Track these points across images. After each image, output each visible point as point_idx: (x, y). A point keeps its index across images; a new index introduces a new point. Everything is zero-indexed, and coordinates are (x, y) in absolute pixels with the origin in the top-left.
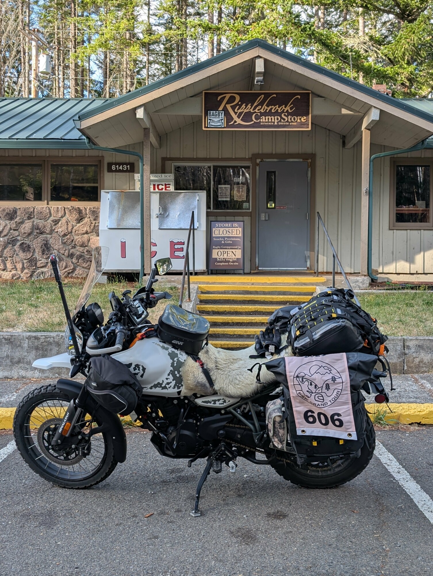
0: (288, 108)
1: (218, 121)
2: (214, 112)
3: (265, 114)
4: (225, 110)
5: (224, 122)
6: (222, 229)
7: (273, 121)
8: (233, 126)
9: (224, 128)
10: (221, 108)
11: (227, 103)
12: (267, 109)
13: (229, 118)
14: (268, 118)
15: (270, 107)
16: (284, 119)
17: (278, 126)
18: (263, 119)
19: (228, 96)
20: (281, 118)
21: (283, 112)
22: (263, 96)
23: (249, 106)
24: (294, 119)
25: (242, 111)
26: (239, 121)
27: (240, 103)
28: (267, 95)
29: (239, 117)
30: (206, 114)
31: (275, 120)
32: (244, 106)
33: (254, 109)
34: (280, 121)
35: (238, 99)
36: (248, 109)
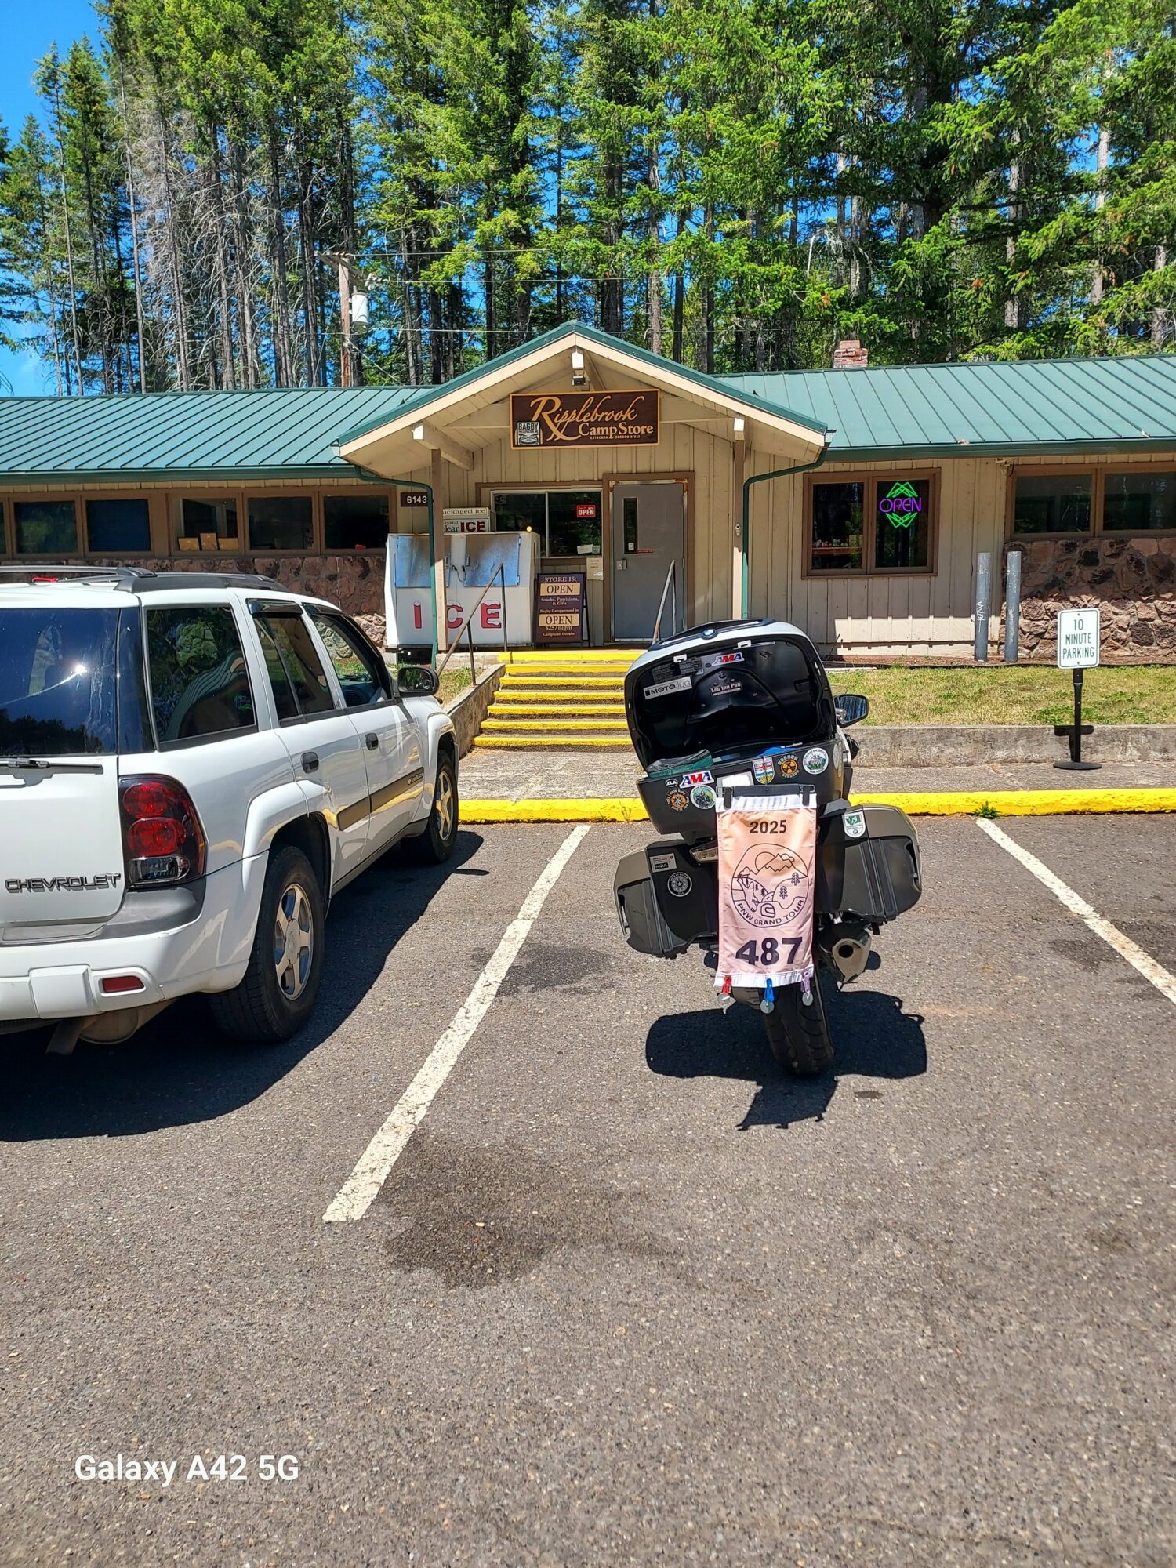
0: (628, 414)
1: (532, 437)
2: (526, 423)
3: (597, 424)
4: (540, 419)
5: (539, 436)
6: (552, 585)
7: (607, 433)
8: (554, 443)
9: (540, 445)
10: (535, 418)
11: (543, 411)
12: (598, 418)
13: (546, 431)
14: (601, 430)
15: (603, 414)
16: (622, 431)
17: (614, 441)
18: (594, 432)
19: (544, 400)
20: (619, 429)
21: (621, 420)
22: (592, 398)
23: (574, 413)
24: (637, 430)
25: (564, 421)
26: (560, 436)
27: (561, 410)
28: (598, 398)
29: (560, 430)
31: (610, 432)
32: (566, 413)
33: (581, 417)
34: (617, 434)
35: (558, 402)
36: (574, 417)
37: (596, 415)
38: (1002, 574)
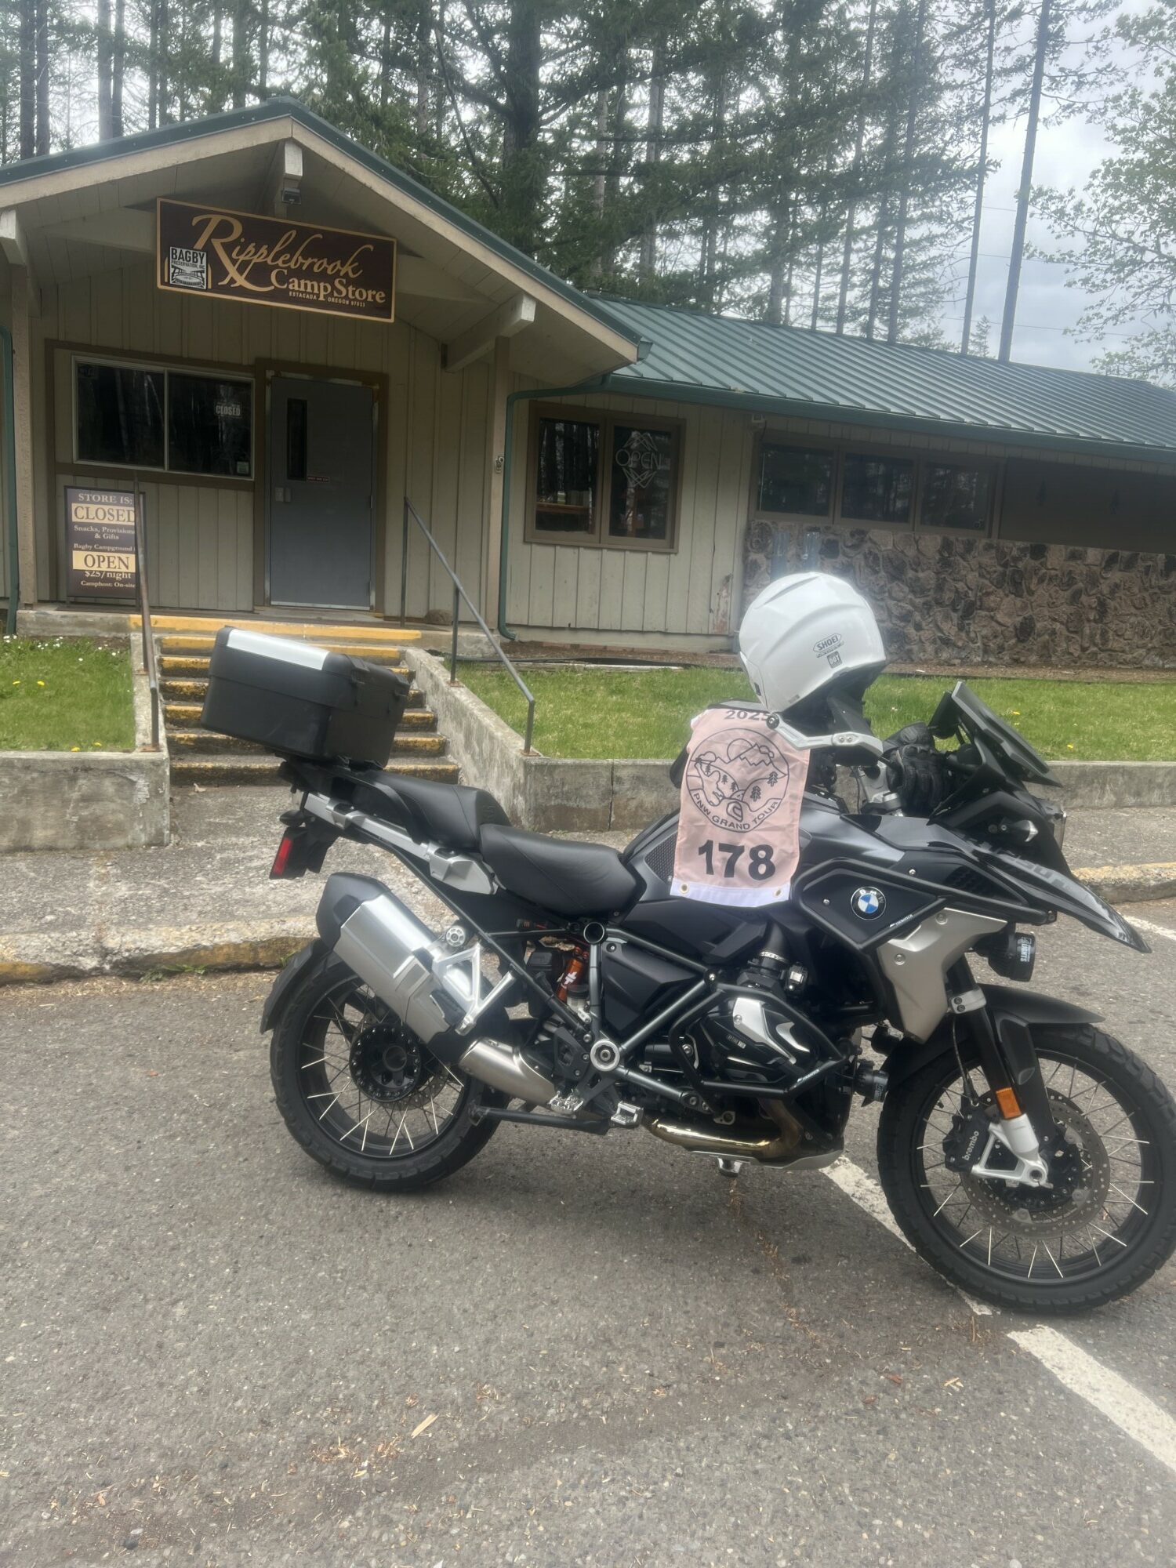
0: (347, 269)
1: (194, 274)
2: (184, 251)
3: (299, 274)
4: (209, 249)
5: (207, 276)
7: (316, 291)
8: (227, 290)
9: (207, 290)
10: (200, 244)
11: (215, 235)
12: (302, 264)
13: (219, 271)
14: (306, 285)
15: (310, 261)
16: (340, 292)
17: (325, 305)
18: (295, 285)
19: (215, 220)
20: (334, 288)
21: (337, 275)
22: (294, 233)
23: (264, 250)
24: (361, 295)
25: (247, 258)
26: (241, 281)
27: (243, 240)
28: (303, 233)
29: (240, 271)
30: (165, 254)
31: (320, 290)
32: (251, 248)
33: (275, 259)
34: (331, 294)
35: (238, 230)
36: (262, 256)
38: (745, 558)
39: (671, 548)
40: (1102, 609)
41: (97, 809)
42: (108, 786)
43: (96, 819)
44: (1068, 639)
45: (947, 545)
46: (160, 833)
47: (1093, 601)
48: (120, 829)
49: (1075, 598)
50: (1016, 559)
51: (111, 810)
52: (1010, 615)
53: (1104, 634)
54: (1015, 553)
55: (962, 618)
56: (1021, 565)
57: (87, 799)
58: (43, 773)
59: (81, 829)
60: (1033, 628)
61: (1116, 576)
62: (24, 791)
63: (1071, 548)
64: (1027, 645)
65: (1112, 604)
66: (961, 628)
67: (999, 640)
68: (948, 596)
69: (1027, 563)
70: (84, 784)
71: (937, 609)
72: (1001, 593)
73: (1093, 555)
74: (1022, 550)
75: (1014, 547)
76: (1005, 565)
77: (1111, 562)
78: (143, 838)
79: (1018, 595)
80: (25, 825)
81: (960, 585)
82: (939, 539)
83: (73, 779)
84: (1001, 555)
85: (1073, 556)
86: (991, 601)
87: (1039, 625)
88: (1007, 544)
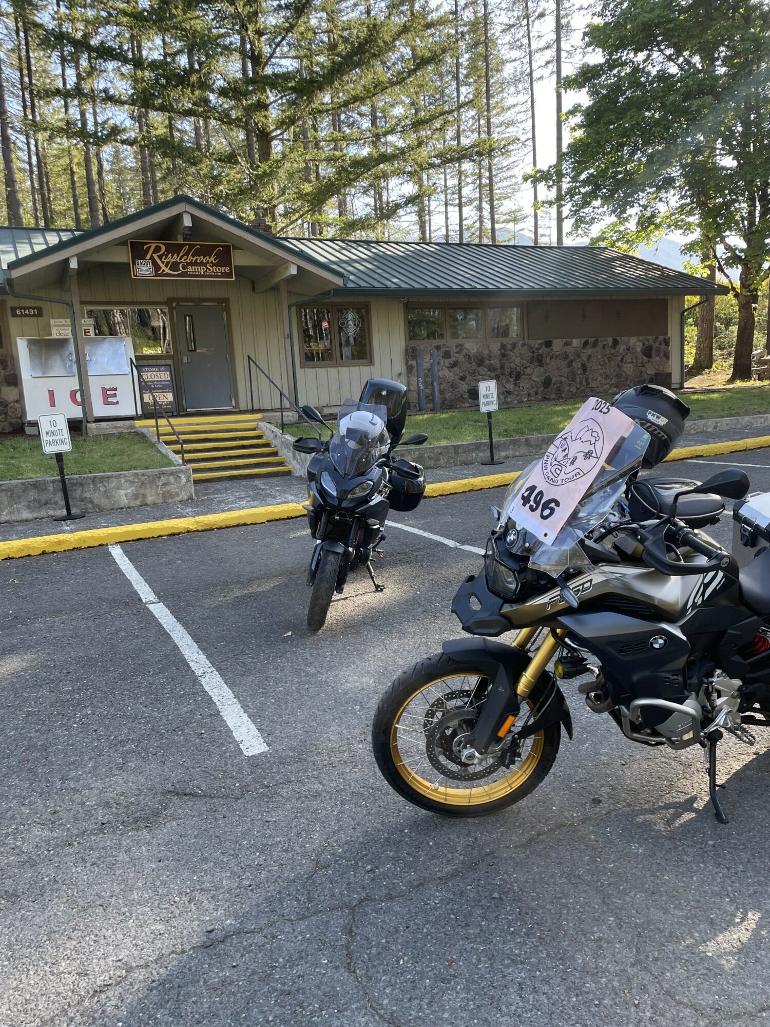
0: (212, 259)
1: (147, 270)
2: (142, 261)
3: (191, 264)
4: (152, 258)
5: (152, 270)
6: (149, 374)
7: (199, 271)
8: (161, 275)
9: (153, 277)
10: (148, 257)
11: (154, 252)
12: (192, 260)
13: (156, 267)
14: (195, 268)
15: (195, 258)
16: (210, 270)
17: (204, 276)
18: (190, 269)
19: (153, 246)
20: (207, 268)
21: (208, 262)
22: (187, 247)
23: (175, 256)
24: (219, 270)
25: (168, 260)
26: (167, 270)
27: (166, 253)
28: (191, 246)
29: (166, 266)
30: (134, 263)
31: (201, 270)
32: (170, 256)
33: (181, 259)
34: (206, 271)
35: (163, 249)
36: (174, 258)
37: (190, 258)
38: (407, 364)
39: (371, 362)
40: (584, 368)
41: (168, 488)
42: (172, 479)
43: (169, 492)
44: (570, 385)
45: (503, 347)
46: (191, 495)
47: (579, 365)
48: (177, 494)
49: (570, 364)
50: (538, 349)
51: (173, 488)
52: (538, 376)
53: (587, 380)
54: (537, 346)
55: (516, 380)
56: (540, 351)
57: (164, 484)
58: (149, 476)
59: (164, 496)
60: (551, 381)
61: (589, 351)
62: (143, 484)
63: (564, 340)
64: (549, 389)
65: (588, 365)
66: (515, 385)
67: (534, 389)
68: (507, 371)
69: (544, 350)
70: (163, 479)
71: (502, 377)
72: (532, 366)
73: (576, 342)
74: (541, 344)
75: (536, 343)
76: (533, 352)
77: (585, 344)
78: (186, 497)
79: (541, 365)
80: (144, 496)
81: (512, 365)
82: (499, 345)
83: (159, 478)
84: (530, 348)
85: (566, 344)
86: (528, 371)
87: (554, 380)
88: (532, 342)
